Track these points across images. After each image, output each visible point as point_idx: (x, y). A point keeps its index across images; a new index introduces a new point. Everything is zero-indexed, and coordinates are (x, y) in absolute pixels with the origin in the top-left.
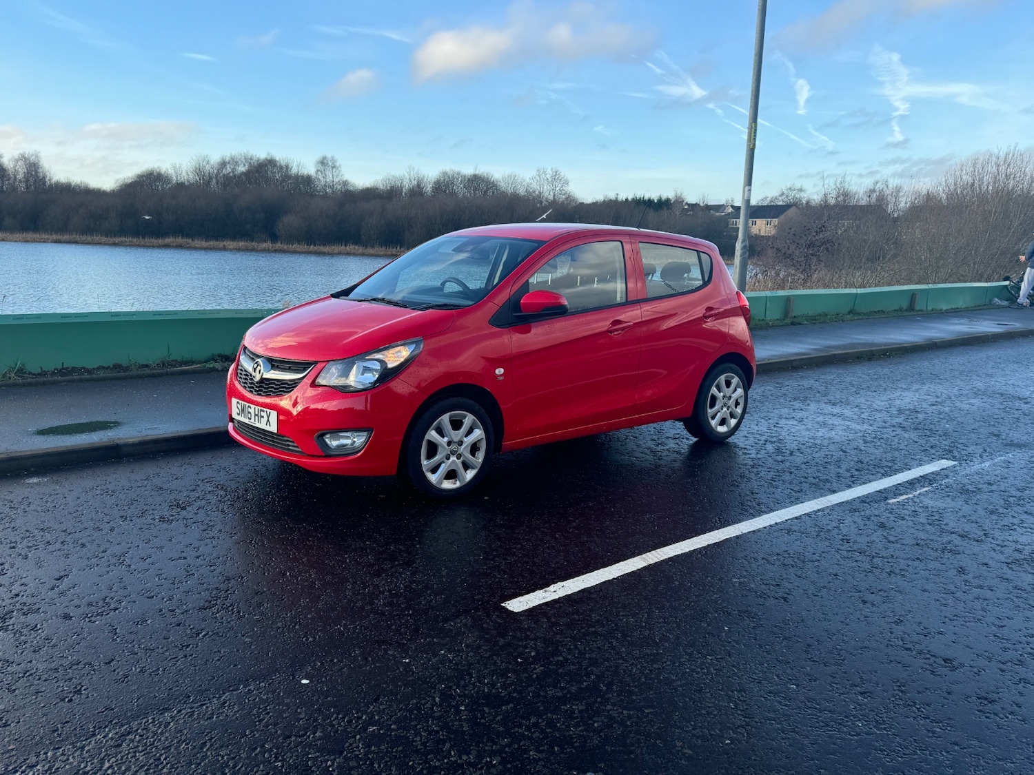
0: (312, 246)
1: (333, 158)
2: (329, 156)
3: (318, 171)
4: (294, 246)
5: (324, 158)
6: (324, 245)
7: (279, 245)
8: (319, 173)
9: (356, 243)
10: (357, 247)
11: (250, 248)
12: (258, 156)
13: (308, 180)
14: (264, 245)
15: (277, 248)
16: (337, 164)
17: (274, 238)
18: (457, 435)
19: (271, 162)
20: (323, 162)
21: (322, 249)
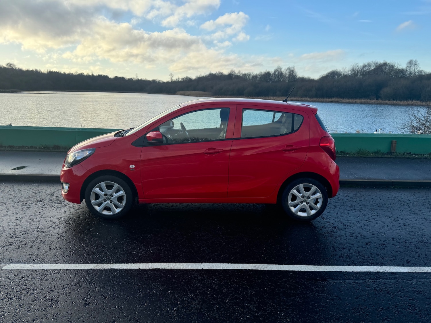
0: (395, 102)
1: (416, 60)
2: (414, 60)
3: (407, 67)
4: (387, 101)
5: (412, 61)
6: (401, 101)
7: (380, 101)
8: (408, 67)
9: (417, 100)
10: (417, 102)
11: (366, 102)
12: (380, 62)
13: (402, 71)
14: (373, 101)
15: (378, 102)
16: (418, 63)
17: (378, 98)
18: (109, 192)
19: (385, 64)
20: (411, 63)
21: (400, 102)
